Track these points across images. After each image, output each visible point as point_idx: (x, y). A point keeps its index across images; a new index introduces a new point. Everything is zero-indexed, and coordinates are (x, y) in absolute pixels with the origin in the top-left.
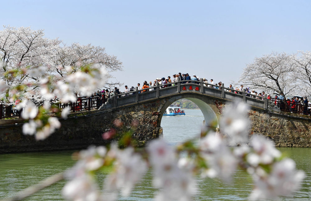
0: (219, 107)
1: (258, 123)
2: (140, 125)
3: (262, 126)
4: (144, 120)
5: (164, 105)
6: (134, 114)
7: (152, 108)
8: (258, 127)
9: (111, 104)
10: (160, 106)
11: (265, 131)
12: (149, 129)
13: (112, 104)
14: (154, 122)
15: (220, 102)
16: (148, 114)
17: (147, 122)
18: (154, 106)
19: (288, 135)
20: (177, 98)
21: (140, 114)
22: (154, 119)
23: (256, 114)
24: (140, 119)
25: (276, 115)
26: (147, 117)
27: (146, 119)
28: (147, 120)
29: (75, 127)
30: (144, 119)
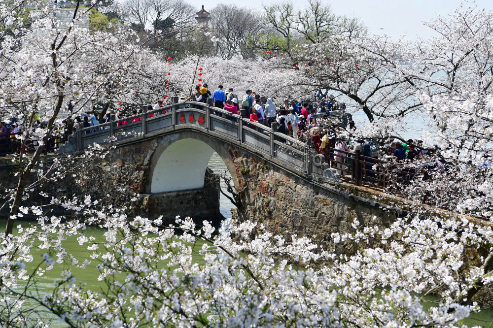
0: (235, 161)
1: (290, 206)
2: (112, 187)
3: (296, 214)
4: (120, 179)
5: (155, 150)
6: (105, 166)
7: (134, 157)
8: (288, 216)
9: (73, 144)
10: (148, 152)
11: (300, 228)
12: (126, 195)
13: (75, 145)
14: (136, 182)
15: (237, 150)
16: (128, 167)
17: (124, 182)
18: (138, 151)
19: (346, 245)
20: (172, 139)
21: (115, 166)
22: (136, 178)
23: (289, 185)
24: (113, 175)
25: (327, 192)
26: (125, 173)
27: (123, 175)
28: (124, 178)
29: (9, 181)
30: (120, 176)
